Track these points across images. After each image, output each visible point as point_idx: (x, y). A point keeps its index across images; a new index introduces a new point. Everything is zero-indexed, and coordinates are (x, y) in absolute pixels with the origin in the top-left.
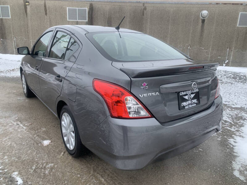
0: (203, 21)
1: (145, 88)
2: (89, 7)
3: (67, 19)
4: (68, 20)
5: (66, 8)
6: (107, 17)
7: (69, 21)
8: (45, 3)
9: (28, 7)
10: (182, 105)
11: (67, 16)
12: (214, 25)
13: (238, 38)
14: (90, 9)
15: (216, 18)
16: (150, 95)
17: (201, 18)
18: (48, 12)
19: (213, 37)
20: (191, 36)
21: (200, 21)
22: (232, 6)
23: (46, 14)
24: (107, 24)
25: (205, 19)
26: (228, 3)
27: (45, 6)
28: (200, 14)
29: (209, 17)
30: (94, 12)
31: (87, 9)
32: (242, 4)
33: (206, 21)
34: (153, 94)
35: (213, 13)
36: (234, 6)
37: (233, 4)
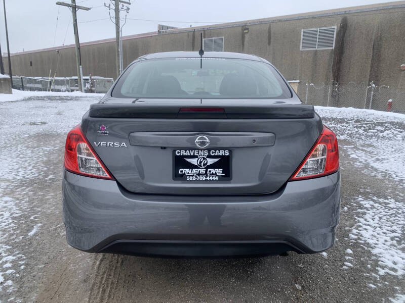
1: (104, 133)
2: (339, 25)
3: (299, 48)
4: (301, 49)
5: (301, 30)
6: (374, 38)
7: (302, 51)
8: (270, 26)
9: (247, 36)
10: (179, 173)
11: (300, 43)
14: (341, 27)
16: (111, 145)
18: (272, 40)
23: (269, 43)
24: (372, 51)
27: (269, 32)
30: (347, 31)
31: (336, 27)
34: (115, 144)
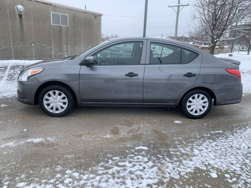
0: (20, 16)
12: (32, 21)
13: (54, 35)
15: (32, 14)
17: (17, 12)
19: (34, 33)
20: (11, 31)
21: (18, 16)
22: (43, 5)
25: (21, 14)
26: (40, 2)
28: (16, 8)
29: (25, 13)
32: (51, 5)
33: (23, 16)
35: (28, 9)
36: (45, 5)
37: (44, 3)
